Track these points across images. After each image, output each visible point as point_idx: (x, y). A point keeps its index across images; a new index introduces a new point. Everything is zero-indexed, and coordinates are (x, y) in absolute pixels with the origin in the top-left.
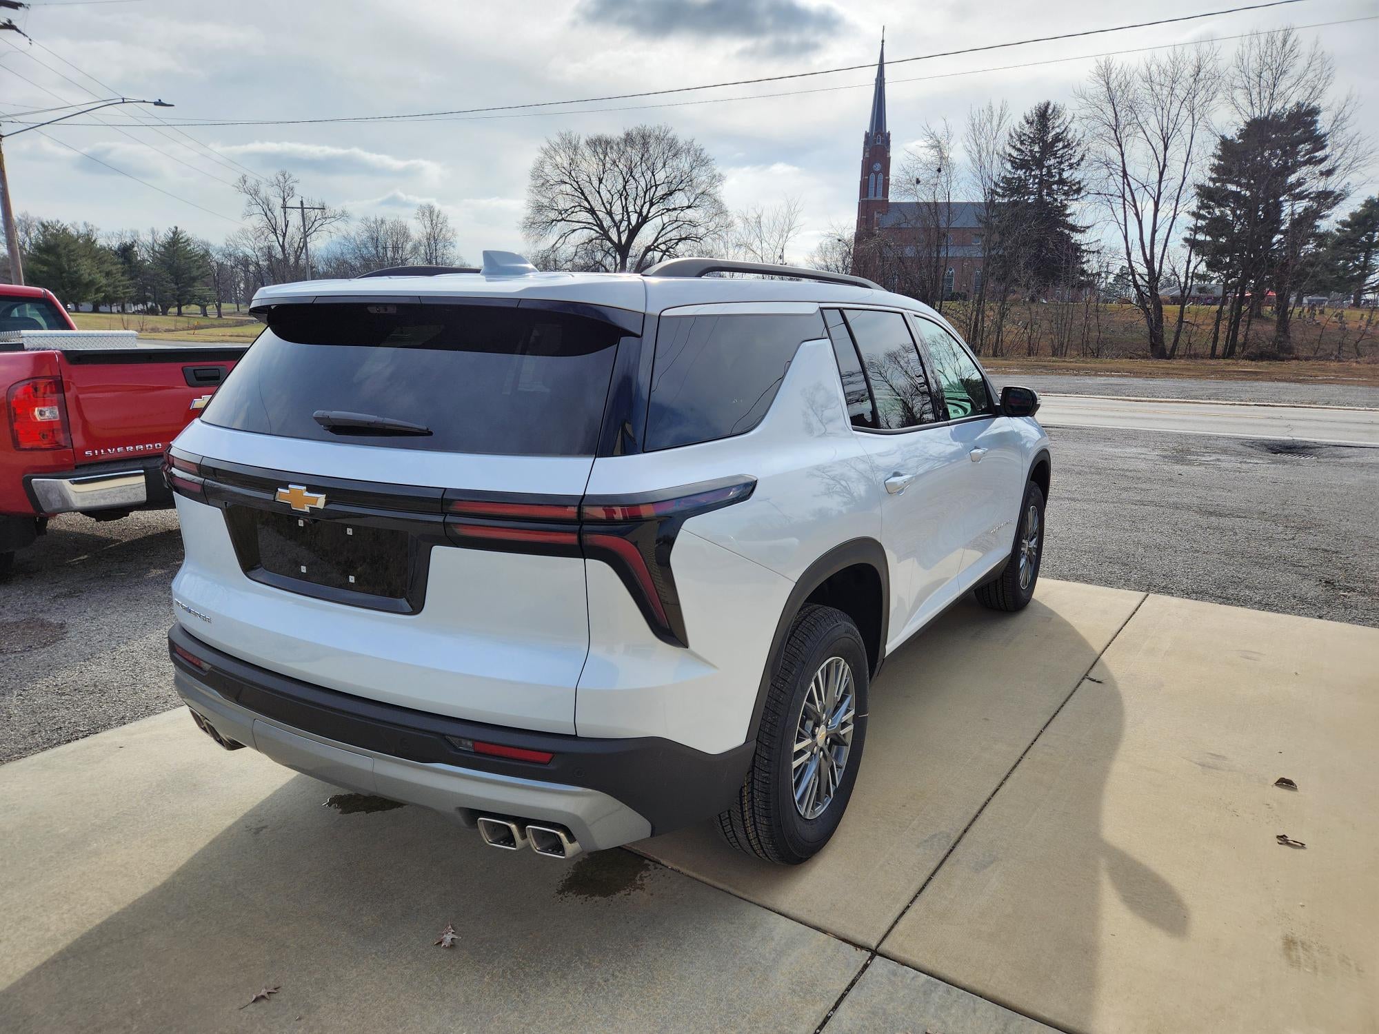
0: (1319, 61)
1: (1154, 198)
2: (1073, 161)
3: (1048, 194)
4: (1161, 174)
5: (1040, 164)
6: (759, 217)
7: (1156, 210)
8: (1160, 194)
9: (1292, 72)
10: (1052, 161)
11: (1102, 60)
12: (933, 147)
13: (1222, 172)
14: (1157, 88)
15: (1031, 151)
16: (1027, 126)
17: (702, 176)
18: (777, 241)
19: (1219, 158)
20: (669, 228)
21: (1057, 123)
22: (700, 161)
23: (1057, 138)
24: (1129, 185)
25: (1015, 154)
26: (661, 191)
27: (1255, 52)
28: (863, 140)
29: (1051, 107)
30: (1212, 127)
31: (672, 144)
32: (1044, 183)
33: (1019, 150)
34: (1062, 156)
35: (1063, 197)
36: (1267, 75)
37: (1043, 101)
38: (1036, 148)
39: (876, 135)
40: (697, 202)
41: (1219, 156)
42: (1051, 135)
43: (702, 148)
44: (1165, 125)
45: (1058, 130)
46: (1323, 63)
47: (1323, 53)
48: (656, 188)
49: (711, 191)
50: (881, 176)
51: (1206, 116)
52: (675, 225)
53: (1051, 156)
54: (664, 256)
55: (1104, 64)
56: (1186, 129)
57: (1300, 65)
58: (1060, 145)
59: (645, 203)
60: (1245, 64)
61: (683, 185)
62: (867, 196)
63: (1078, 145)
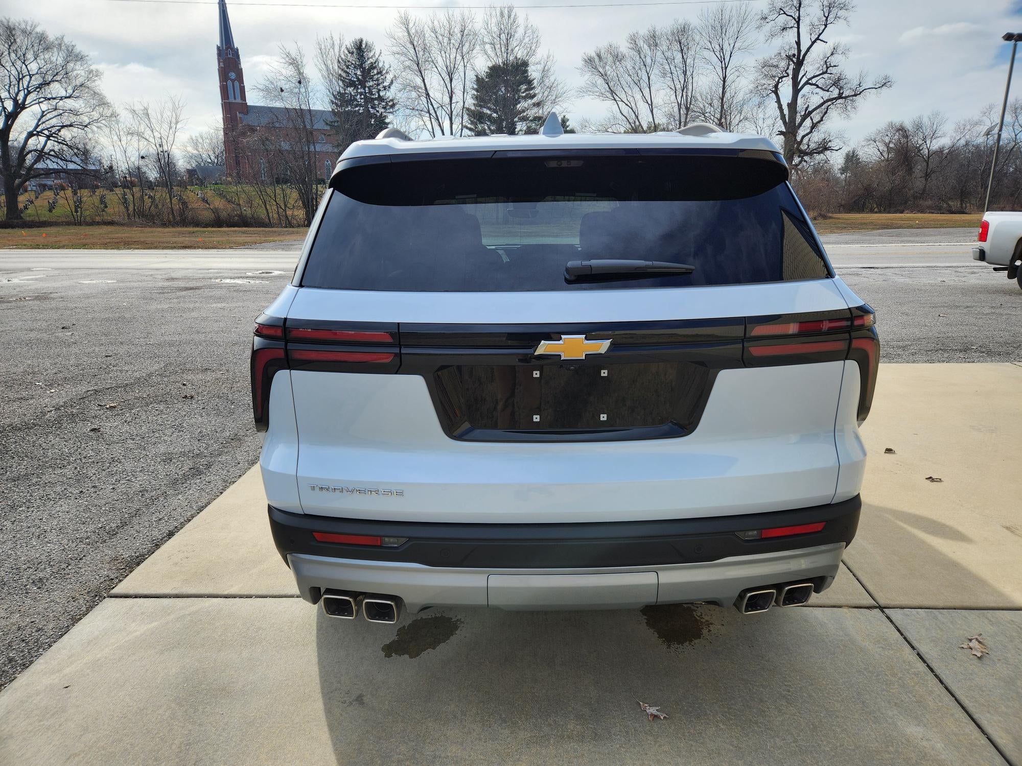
0: (530, 31)
1: (449, 115)
2: (386, 84)
3: (372, 108)
4: (451, 98)
5: (362, 83)
6: (146, 109)
7: (451, 124)
8: (452, 112)
9: (516, 36)
10: (371, 83)
11: (402, 11)
12: (291, 64)
13: (481, 100)
14: (440, 38)
15: (356, 74)
16: (349, 55)
17: (79, 71)
18: (168, 132)
19: (477, 90)
20: (49, 116)
21: (371, 54)
22: (73, 56)
23: (372, 67)
24: (432, 105)
25: (344, 75)
26: (36, 81)
27: (494, 20)
28: (216, 52)
29: (364, 42)
30: (476, 69)
31: (42, 38)
32: (368, 100)
33: (346, 72)
34: (378, 80)
35: (383, 110)
36: (503, 36)
37: (358, 37)
38: (359, 73)
39: (227, 49)
40: (76, 94)
41: (476, 89)
42: (366, 63)
43: (74, 44)
44: (448, 64)
45: (371, 60)
46: (533, 32)
47: (532, 26)
48: (31, 78)
49: (88, 84)
50: (237, 84)
51: (471, 61)
52: (55, 113)
53: (370, 79)
54: (49, 142)
55: (404, 16)
56: (461, 68)
57: (520, 31)
58: (375, 71)
59: (19, 91)
60: (490, 28)
61: (58, 78)
62: (228, 98)
63: (387, 73)
